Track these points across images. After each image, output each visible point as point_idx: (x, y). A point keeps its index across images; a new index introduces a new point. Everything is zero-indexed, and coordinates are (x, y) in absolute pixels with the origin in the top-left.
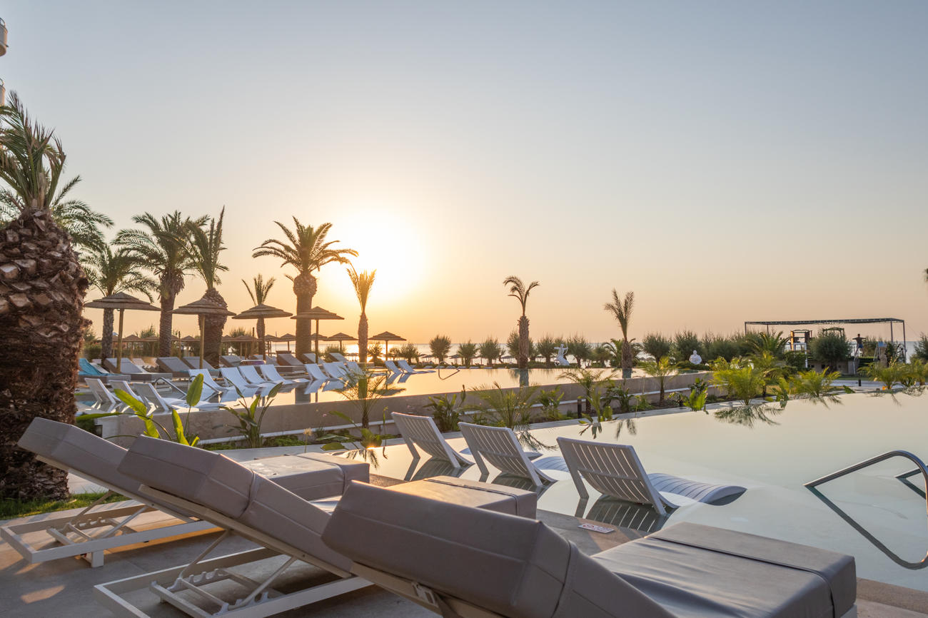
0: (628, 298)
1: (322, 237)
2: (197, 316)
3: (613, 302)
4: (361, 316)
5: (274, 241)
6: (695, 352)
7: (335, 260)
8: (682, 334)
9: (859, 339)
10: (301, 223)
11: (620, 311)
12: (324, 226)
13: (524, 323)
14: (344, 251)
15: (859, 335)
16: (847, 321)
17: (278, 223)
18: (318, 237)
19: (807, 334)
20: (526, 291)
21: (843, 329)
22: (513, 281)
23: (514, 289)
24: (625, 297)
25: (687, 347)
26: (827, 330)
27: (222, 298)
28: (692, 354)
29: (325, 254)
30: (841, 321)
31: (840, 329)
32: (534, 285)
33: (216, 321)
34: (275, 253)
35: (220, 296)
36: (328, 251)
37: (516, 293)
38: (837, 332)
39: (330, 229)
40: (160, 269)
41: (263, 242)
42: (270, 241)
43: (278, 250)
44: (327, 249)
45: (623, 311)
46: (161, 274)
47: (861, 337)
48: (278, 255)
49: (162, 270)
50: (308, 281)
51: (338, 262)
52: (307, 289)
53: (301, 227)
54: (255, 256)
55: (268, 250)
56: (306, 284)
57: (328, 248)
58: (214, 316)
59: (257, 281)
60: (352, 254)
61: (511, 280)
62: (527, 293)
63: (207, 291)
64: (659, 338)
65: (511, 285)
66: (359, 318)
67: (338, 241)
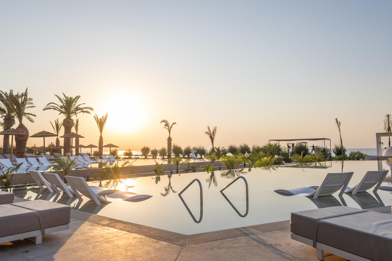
0: (214, 129)
1: (76, 102)
2: (3, 135)
3: (208, 131)
4: (100, 137)
5: (53, 103)
6: (246, 152)
7: (81, 112)
8: (242, 145)
9: (313, 147)
10: (66, 95)
11: (211, 134)
12: (77, 97)
13: (170, 140)
14: (86, 108)
15: (313, 145)
16: (308, 139)
17: (56, 95)
18: (74, 102)
19: (293, 145)
20: (170, 126)
21: (307, 143)
22: (164, 122)
23: (166, 125)
24: (213, 129)
25: (244, 150)
26: (300, 143)
27: (26, 128)
28: (245, 153)
29: (77, 109)
30: (306, 139)
31: (305, 143)
32: (174, 123)
33: (23, 138)
34: (54, 108)
35: (25, 127)
36: (79, 108)
37: (167, 127)
38: (304, 144)
39: (79, 98)
40: (3, 115)
41: (48, 104)
42: (51, 103)
43: (56, 107)
44: (78, 107)
45: (212, 135)
46: (4, 118)
47: (314, 146)
48: (56, 109)
49: (4, 116)
50: (69, 121)
51: (82, 113)
52: (69, 125)
53: (67, 97)
54: (44, 110)
55: (50, 107)
56: (68, 122)
57: (80, 107)
58: (22, 136)
59: (56, 122)
60: (90, 109)
61: (163, 121)
62: (171, 127)
63: (19, 125)
64: (235, 146)
65: (164, 123)
66: (99, 138)
67: (84, 104)
